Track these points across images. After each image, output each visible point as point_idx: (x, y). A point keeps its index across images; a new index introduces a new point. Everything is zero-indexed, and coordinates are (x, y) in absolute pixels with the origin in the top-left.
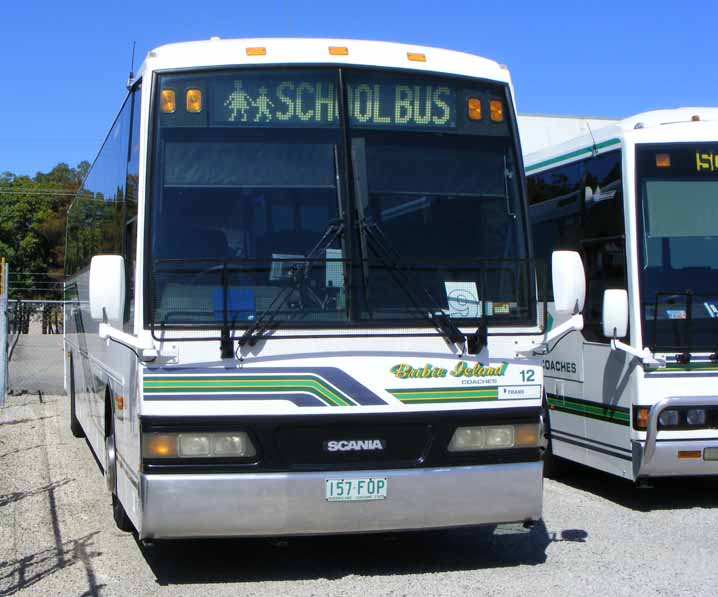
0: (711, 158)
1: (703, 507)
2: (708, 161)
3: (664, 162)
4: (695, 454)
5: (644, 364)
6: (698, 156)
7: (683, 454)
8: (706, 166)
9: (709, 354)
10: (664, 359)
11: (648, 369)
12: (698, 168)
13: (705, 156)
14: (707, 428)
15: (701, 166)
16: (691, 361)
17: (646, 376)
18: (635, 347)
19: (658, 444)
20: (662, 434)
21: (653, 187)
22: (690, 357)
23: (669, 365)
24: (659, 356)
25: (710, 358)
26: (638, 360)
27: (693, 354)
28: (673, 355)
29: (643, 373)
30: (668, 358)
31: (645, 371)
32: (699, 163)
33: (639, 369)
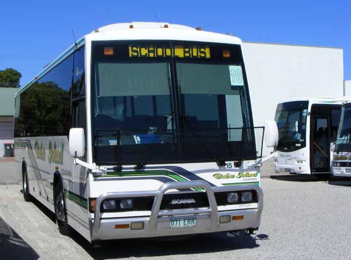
0: (138, 50)
1: (136, 256)
2: (137, 51)
3: (109, 52)
4: (125, 226)
5: (93, 173)
6: (130, 48)
7: (118, 226)
8: (135, 54)
9: (133, 166)
10: (106, 169)
11: (96, 176)
12: (130, 55)
13: (135, 49)
14: (133, 210)
15: (132, 54)
16: (122, 171)
17: (94, 180)
18: (88, 163)
19: (102, 221)
20: (105, 215)
21: (102, 66)
22: (121, 169)
23: (108, 173)
24: (102, 168)
25: (134, 168)
26: (90, 171)
27: (123, 166)
28: (111, 167)
29: (93, 178)
30: (108, 169)
31: (94, 177)
32: (131, 53)
33: (91, 176)
